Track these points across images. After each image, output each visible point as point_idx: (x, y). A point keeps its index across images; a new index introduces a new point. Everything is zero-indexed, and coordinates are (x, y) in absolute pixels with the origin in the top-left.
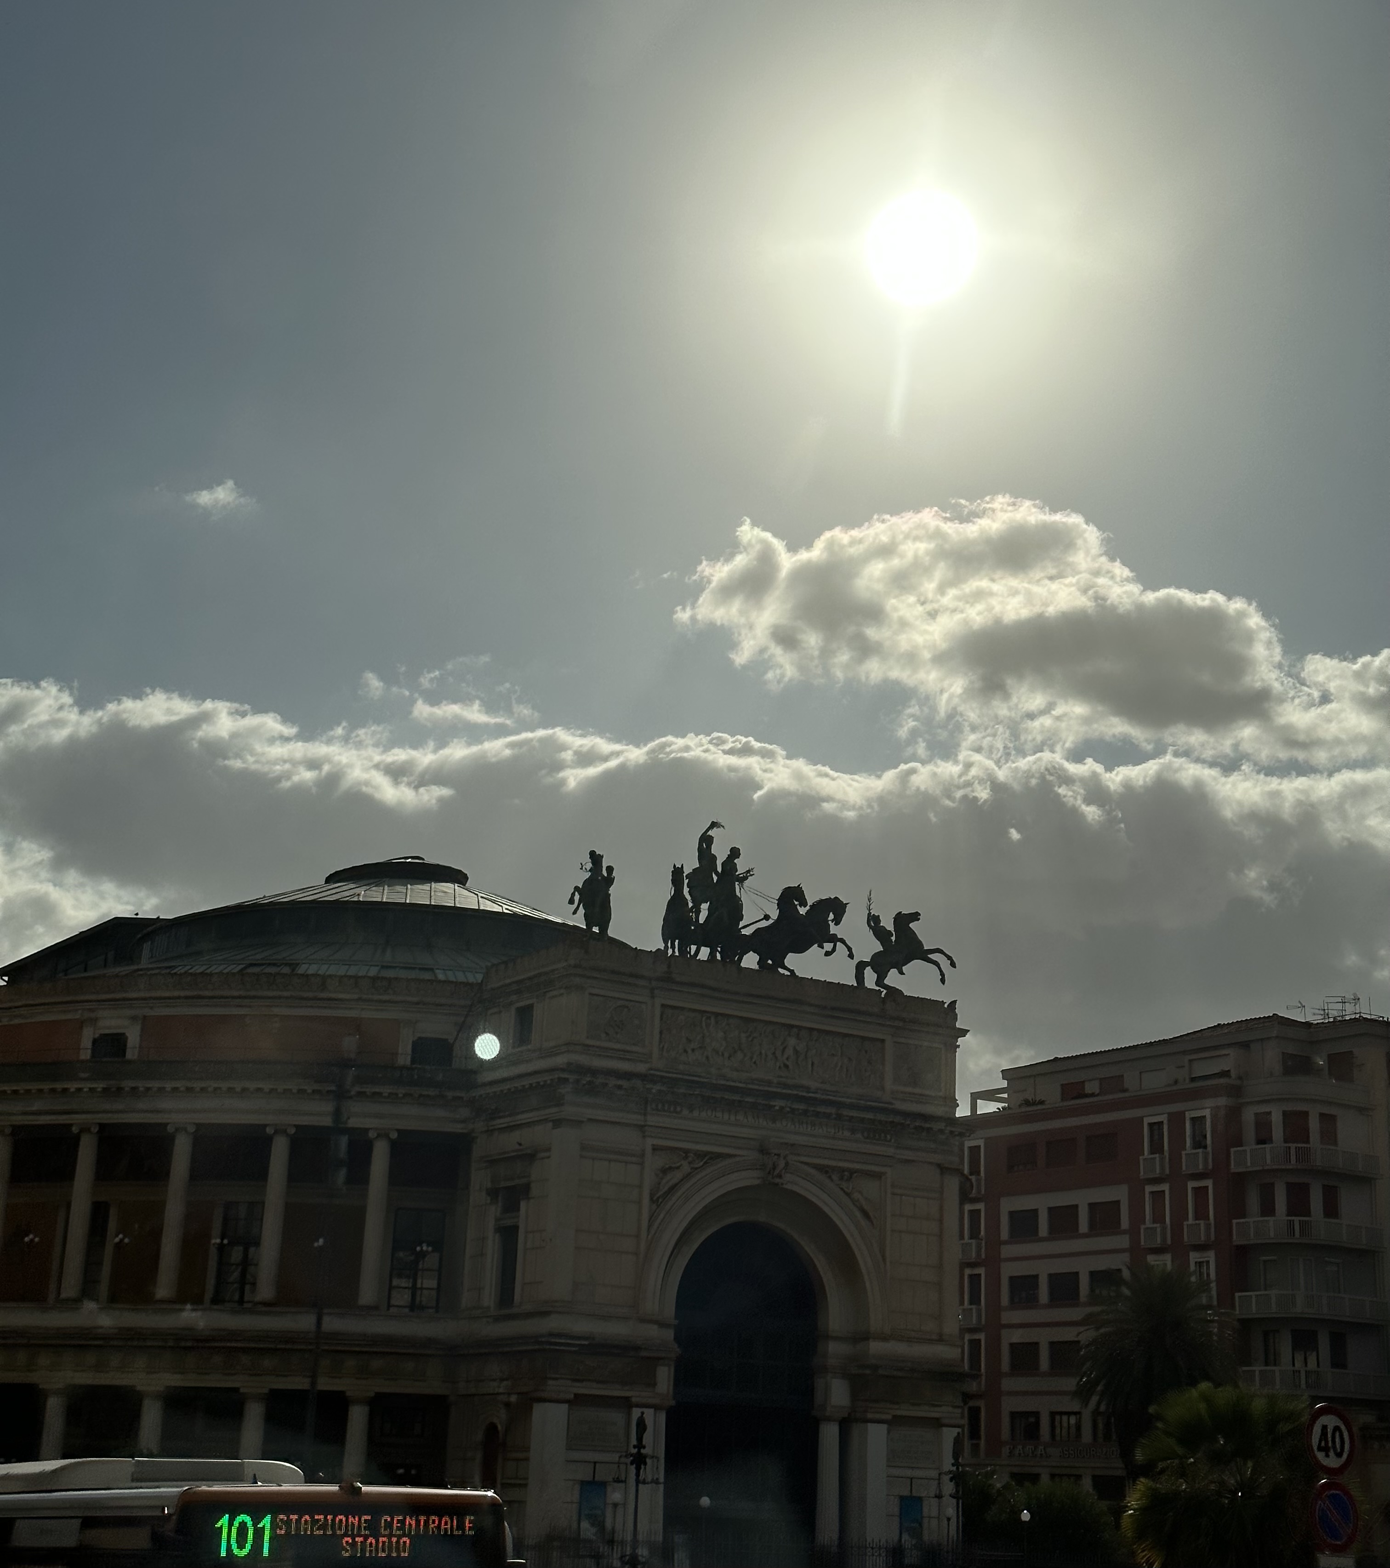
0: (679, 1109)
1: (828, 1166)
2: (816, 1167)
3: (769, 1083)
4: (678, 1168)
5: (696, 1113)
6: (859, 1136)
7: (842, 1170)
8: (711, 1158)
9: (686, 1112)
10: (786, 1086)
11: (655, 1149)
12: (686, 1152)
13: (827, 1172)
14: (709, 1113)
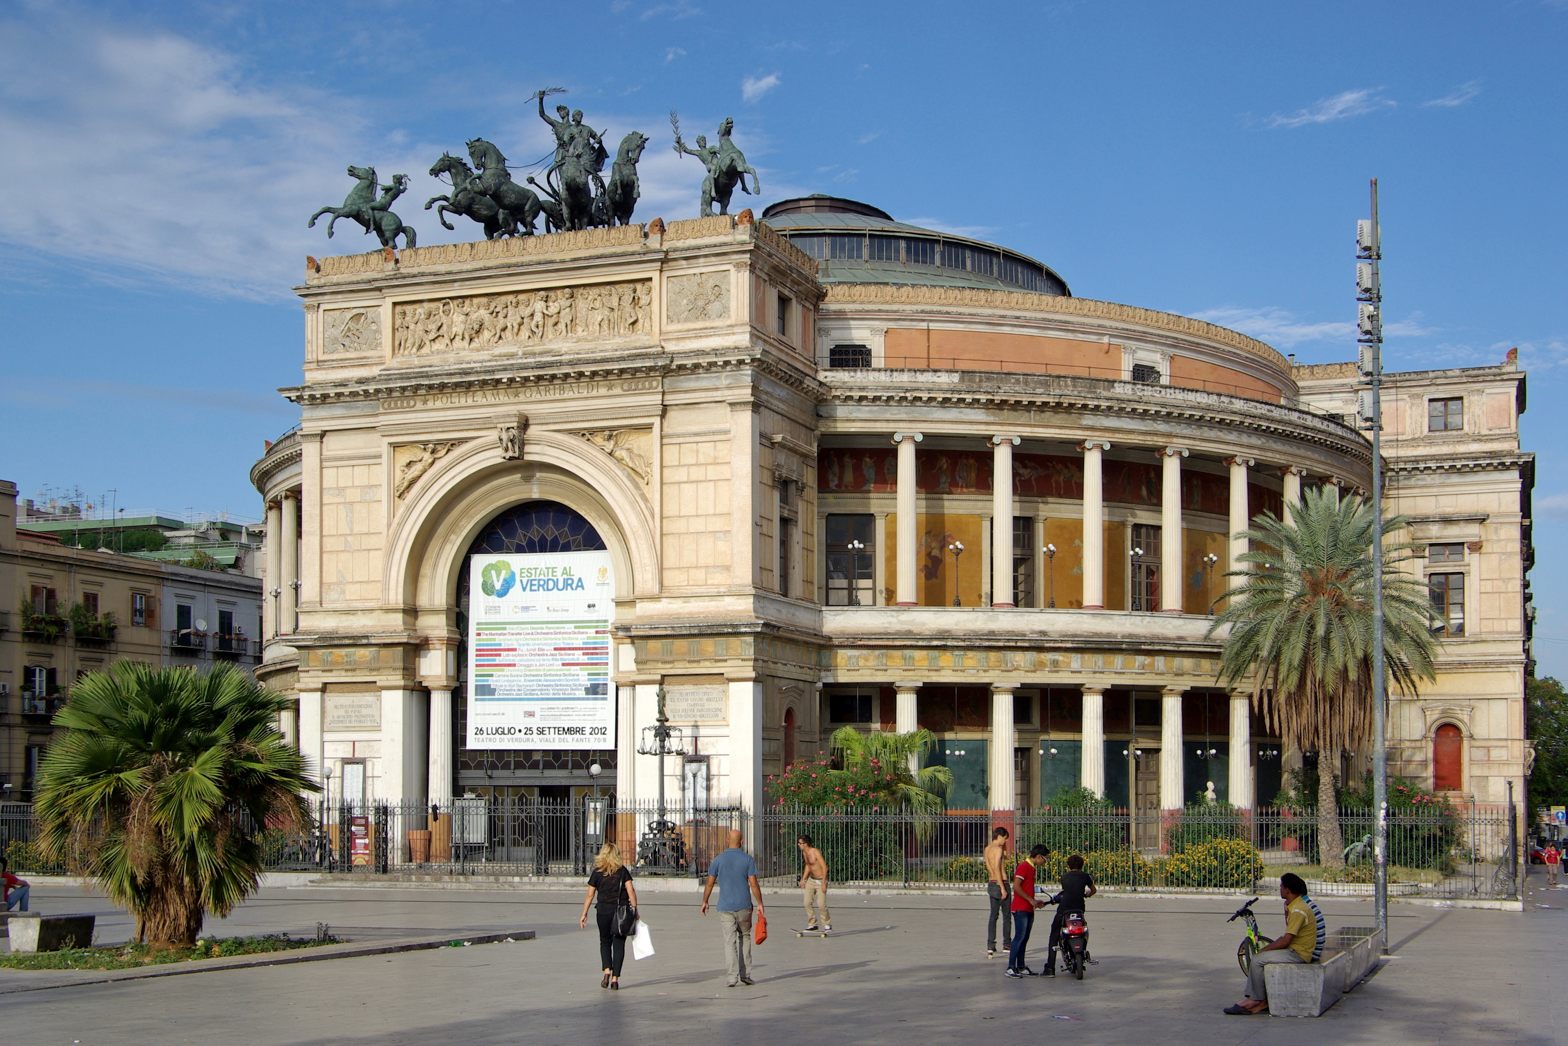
0: (412, 403)
1: (585, 429)
2: (570, 432)
3: (512, 356)
4: (421, 461)
5: (430, 405)
6: (617, 391)
7: (602, 429)
8: (452, 445)
9: (420, 405)
10: (534, 354)
11: (395, 446)
12: (425, 443)
13: (583, 435)
14: (444, 400)
